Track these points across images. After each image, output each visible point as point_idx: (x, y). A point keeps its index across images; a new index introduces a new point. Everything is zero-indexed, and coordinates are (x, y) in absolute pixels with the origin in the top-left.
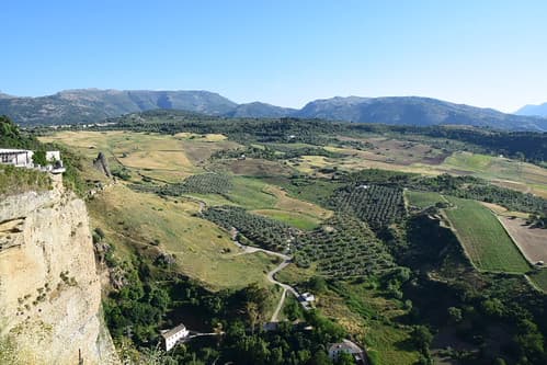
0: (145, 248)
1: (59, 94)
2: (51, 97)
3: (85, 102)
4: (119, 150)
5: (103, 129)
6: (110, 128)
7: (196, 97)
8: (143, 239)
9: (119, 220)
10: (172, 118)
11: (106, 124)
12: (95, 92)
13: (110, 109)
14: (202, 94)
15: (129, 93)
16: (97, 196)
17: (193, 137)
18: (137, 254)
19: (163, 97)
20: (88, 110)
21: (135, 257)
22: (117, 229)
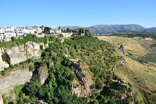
0: (150, 94)
1: (93, 26)
2: (91, 27)
3: (100, 28)
4: (116, 43)
5: (109, 36)
6: (111, 35)
7: (132, 26)
8: (147, 88)
9: (135, 77)
10: (128, 32)
11: (109, 34)
12: (103, 25)
13: (106, 30)
14: (134, 25)
15: (112, 25)
16: (123, 64)
17: (140, 39)
18: (146, 96)
19: (122, 26)
20: (101, 30)
21: (145, 99)
22: (134, 82)
